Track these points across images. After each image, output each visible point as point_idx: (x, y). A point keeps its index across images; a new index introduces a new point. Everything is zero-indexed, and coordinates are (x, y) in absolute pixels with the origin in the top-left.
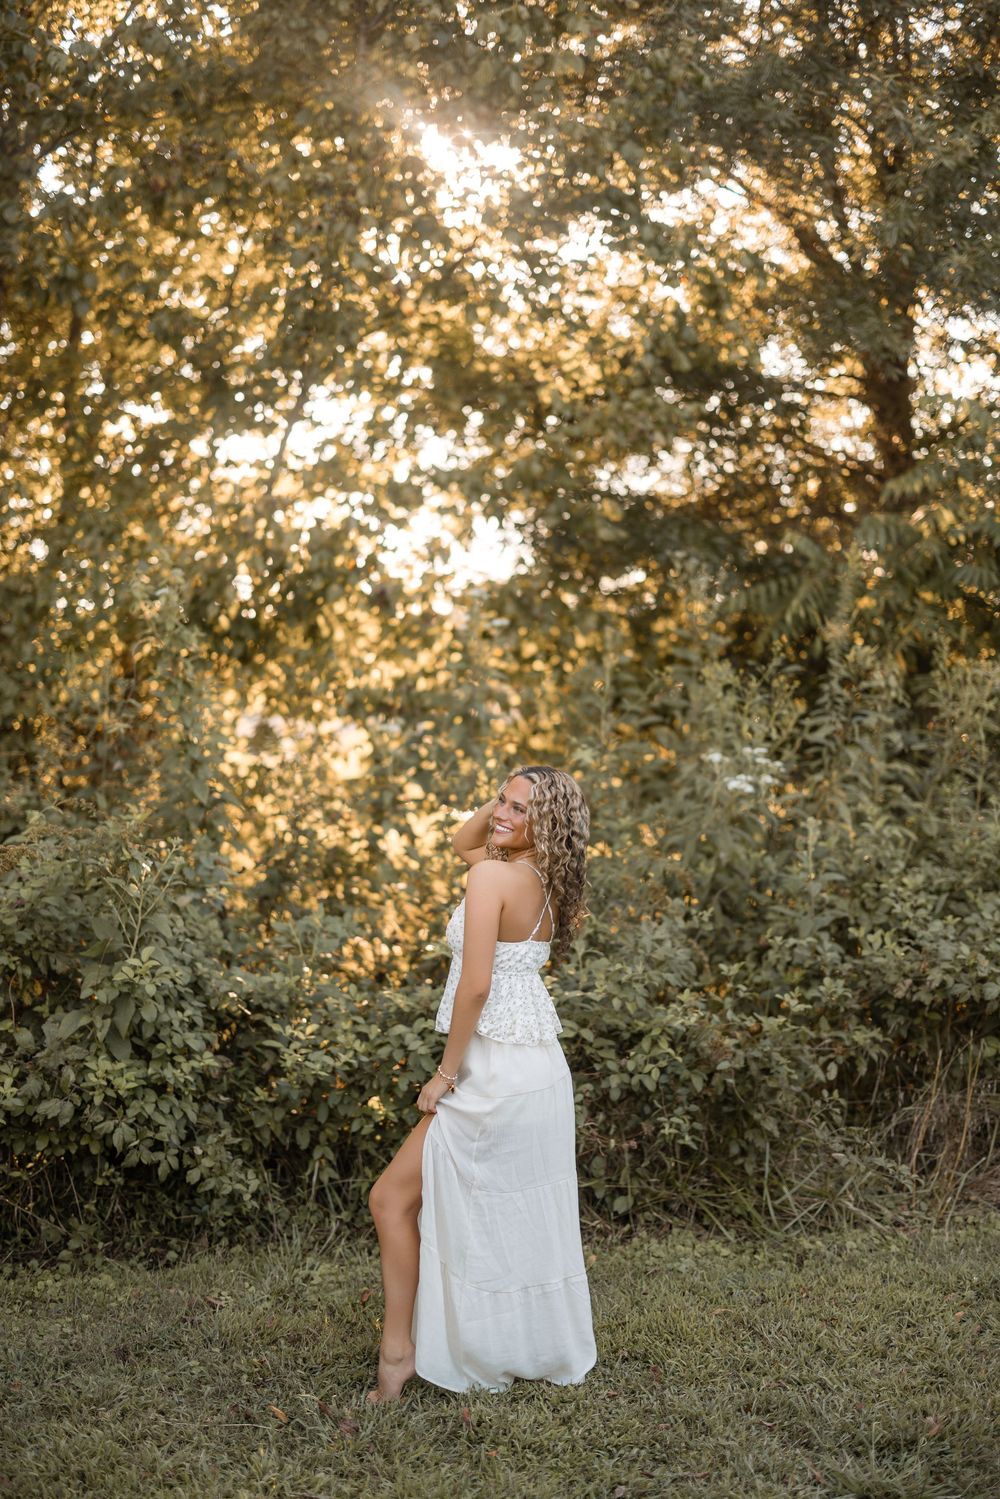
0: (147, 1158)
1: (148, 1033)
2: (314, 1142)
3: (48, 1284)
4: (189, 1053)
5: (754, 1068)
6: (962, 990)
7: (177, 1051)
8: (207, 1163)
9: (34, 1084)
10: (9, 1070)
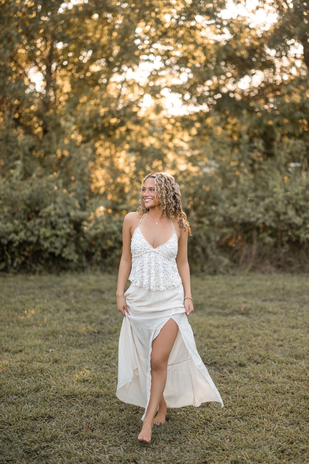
0: (53, 250)
1: (54, 223)
2: (96, 250)
3: (32, 277)
4: (63, 228)
6: (247, 219)
7: (61, 228)
8: (67, 252)
9: (29, 234)
10: (24, 231)
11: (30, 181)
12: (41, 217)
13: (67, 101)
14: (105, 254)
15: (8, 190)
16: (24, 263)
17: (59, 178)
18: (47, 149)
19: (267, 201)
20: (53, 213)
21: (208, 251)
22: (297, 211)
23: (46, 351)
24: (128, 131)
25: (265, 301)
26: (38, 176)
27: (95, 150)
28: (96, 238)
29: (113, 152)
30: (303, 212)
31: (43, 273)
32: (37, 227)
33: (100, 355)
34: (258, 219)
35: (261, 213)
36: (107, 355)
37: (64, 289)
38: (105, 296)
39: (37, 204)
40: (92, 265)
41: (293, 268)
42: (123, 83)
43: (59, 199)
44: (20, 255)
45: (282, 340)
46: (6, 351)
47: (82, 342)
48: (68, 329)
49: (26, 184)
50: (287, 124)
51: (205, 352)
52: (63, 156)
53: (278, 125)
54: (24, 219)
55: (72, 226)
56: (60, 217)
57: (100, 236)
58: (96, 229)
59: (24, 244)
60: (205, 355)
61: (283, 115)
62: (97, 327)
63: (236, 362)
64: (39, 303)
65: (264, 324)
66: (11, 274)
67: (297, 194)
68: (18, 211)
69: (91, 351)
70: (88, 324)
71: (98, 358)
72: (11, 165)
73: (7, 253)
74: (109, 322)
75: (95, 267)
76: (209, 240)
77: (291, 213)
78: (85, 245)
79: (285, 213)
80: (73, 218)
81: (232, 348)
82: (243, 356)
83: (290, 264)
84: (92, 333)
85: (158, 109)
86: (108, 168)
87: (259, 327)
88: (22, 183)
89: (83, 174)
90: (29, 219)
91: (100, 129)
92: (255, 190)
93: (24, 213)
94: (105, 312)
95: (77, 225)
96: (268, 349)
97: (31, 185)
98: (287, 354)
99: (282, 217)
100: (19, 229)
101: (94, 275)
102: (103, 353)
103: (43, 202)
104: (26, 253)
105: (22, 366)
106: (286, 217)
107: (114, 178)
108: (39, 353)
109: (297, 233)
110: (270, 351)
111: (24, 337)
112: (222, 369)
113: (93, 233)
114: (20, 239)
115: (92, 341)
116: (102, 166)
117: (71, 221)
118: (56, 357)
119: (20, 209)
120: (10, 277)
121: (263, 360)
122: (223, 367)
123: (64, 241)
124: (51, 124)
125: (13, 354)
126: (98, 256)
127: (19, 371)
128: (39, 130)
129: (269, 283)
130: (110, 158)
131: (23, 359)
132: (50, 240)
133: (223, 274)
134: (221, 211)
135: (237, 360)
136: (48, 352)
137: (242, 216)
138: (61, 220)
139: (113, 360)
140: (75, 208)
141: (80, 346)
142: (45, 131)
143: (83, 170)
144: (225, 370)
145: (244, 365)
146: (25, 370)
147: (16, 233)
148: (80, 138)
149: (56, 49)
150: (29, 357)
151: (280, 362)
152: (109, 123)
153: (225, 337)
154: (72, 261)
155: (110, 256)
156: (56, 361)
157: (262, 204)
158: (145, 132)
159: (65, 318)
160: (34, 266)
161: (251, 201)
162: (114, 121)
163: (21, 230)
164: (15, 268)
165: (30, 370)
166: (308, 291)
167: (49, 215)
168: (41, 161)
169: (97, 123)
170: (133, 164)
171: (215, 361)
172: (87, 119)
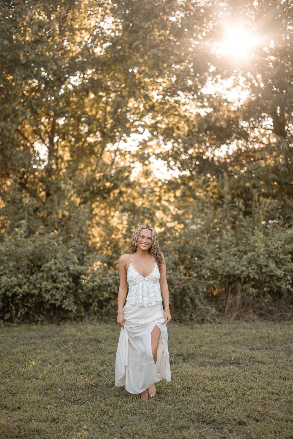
0: (53, 302)
1: (55, 277)
2: (93, 302)
3: (35, 327)
4: (64, 282)
5: (185, 288)
6: (232, 272)
7: (61, 281)
8: (66, 304)
9: (31, 287)
10: (27, 284)
11: (33, 238)
12: (43, 271)
13: (66, 168)
14: (101, 305)
15: (13, 247)
16: (27, 313)
17: (59, 235)
18: (50, 210)
19: (249, 255)
20: (53, 268)
21: (197, 301)
22: (277, 263)
23: (44, 408)
24: (121, 193)
25: (252, 349)
26: (40, 234)
27: (92, 210)
28: (93, 290)
29: (108, 212)
30: (283, 265)
31: (44, 323)
32: (39, 281)
33: (98, 413)
34: (242, 272)
35: (245, 266)
36: (105, 413)
37: (63, 339)
38: (102, 346)
39: (39, 259)
40: (89, 315)
41: (275, 317)
42: (116, 151)
43: (58, 255)
44: (24, 306)
45: (277, 394)
46: (5, 407)
47: (80, 397)
48: (67, 382)
49: (29, 241)
50: (263, 185)
51: (203, 409)
52: (64, 216)
53: (254, 186)
54: (28, 273)
55: (71, 280)
56: (60, 271)
57: (96, 288)
58: (93, 282)
59: (27, 296)
60: (203, 412)
61: (258, 178)
62: (94, 380)
63: (236, 420)
64: (40, 354)
65: (256, 375)
66: (15, 324)
67: (277, 248)
68: (22, 266)
69: (89, 408)
70: (86, 376)
71: (96, 416)
72: (17, 224)
73: (11, 304)
74: (106, 373)
75: (92, 316)
76: (197, 291)
77: (272, 265)
78: (83, 297)
79: (267, 266)
80: (71, 272)
81: (229, 403)
82: (241, 414)
83: (271, 312)
84: (90, 387)
85: (147, 174)
86: (103, 226)
87: (252, 378)
88: (26, 239)
89: (81, 231)
90: (32, 274)
91: (96, 192)
92: (237, 245)
93: (27, 268)
94: (103, 363)
95: (76, 278)
96: (265, 404)
97: (34, 242)
98: (285, 410)
99: (264, 270)
100: (22, 283)
101: (92, 324)
102: (101, 411)
103: (44, 257)
104: (29, 305)
105: (19, 427)
106: (268, 269)
107: (109, 235)
108: (37, 411)
109: (278, 284)
110: (267, 406)
111: (23, 391)
112: (222, 428)
113: (90, 285)
114: (24, 292)
115: (90, 395)
116: (98, 224)
117: (70, 275)
118: (55, 415)
119: (24, 264)
120: (14, 326)
121: (262, 417)
122: (223, 426)
123: (64, 294)
124: (53, 188)
125: (12, 411)
126: (95, 307)
127: (16, 432)
128: (43, 193)
129: (254, 332)
130: (106, 217)
131: (21, 417)
132: (50, 293)
133: (211, 323)
134: (208, 264)
135: (236, 417)
136: (47, 409)
137: (227, 269)
138: (61, 274)
139: (112, 419)
140: (74, 263)
141: (78, 402)
142: (48, 195)
143: (81, 228)
144: (225, 430)
145: (244, 424)
146: (22, 431)
147: (20, 286)
148: (78, 200)
149: (58, 124)
150: (27, 416)
151: (280, 420)
152: (105, 186)
153: (220, 390)
154: (71, 311)
155: (106, 306)
156: (54, 420)
157: (244, 257)
158: (136, 194)
159: (64, 369)
160: (36, 316)
161: (235, 255)
162: (108, 184)
163: (25, 283)
164: (19, 318)
165: (27, 432)
166: (291, 339)
167: (50, 269)
168: (44, 220)
169: (94, 187)
170: (125, 222)
171: (214, 419)
172: (84, 183)
